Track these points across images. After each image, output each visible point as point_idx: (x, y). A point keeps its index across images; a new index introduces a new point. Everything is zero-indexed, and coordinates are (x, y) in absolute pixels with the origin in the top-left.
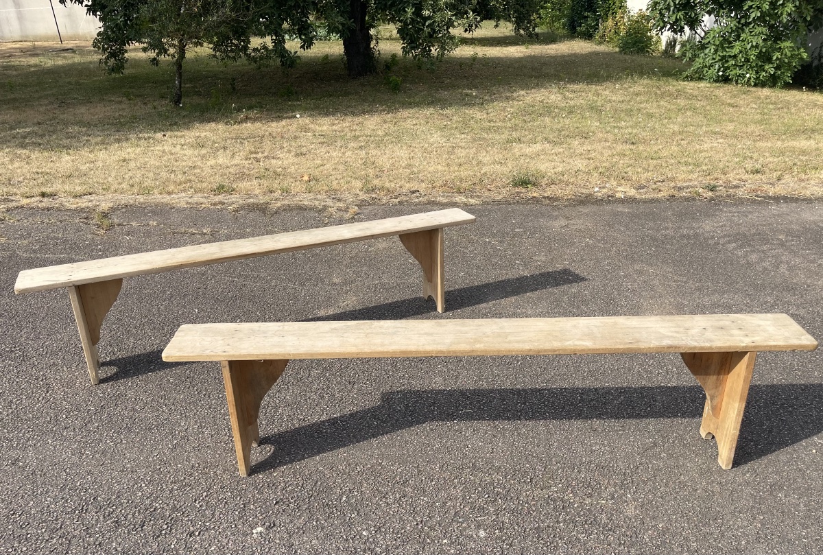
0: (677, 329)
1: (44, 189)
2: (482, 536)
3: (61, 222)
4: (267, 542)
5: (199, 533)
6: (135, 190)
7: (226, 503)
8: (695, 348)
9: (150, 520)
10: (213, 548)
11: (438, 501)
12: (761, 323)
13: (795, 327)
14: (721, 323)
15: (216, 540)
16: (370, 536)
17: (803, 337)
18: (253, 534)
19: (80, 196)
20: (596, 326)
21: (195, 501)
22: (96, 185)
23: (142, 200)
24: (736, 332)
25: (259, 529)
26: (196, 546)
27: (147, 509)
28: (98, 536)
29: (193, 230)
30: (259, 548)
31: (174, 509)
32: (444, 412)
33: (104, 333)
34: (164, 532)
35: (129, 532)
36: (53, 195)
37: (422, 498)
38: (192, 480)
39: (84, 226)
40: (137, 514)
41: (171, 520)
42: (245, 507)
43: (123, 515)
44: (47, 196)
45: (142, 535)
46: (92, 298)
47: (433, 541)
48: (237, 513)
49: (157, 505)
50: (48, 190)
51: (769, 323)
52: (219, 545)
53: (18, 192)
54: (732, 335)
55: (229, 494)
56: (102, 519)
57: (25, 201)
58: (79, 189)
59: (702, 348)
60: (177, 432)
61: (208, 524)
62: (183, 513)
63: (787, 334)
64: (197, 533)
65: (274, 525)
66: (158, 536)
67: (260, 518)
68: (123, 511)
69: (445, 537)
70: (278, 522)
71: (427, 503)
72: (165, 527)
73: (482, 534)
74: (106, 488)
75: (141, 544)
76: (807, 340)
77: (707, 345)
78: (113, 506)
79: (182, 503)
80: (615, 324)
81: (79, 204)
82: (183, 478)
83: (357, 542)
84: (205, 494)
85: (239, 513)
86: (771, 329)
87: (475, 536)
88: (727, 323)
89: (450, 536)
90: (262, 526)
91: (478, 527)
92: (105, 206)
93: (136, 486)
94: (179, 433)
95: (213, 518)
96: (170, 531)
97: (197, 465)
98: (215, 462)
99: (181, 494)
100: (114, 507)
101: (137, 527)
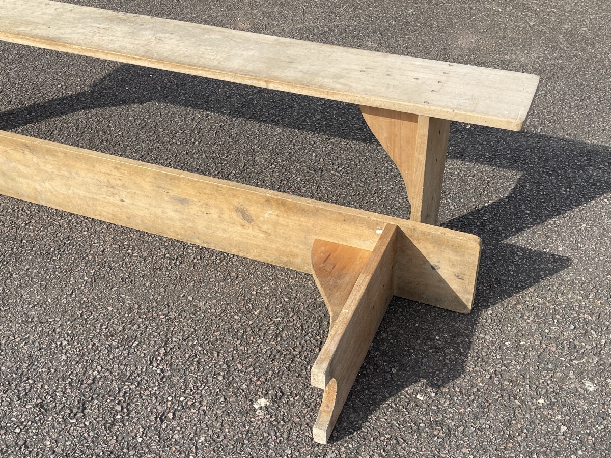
4: (282, 423)
5: (174, 414)
7: (199, 362)
9: (93, 399)
10: (202, 439)
11: (507, 338)
15: (204, 425)
16: (430, 402)
18: (255, 410)
21: (151, 363)
25: (263, 402)
26: (176, 436)
27: (81, 382)
28: (18, 430)
30: (272, 433)
31: (123, 379)
32: (463, 206)
34: (118, 417)
35: (65, 421)
37: (482, 336)
38: (136, 331)
40: (69, 390)
41: (123, 396)
42: (229, 366)
43: (48, 394)
45: (87, 423)
47: (523, 402)
48: (220, 378)
49: (95, 373)
52: (210, 432)
55: (200, 349)
56: (17, 402)
60: (90, 257)
61: (182, 399)
62: (139, 384)
64: (171, 415)
65: (283, 394)
66: (112, 425)
67: (258, 383)
68: (46, 387)
69: (539, 395)
70: (285, 388)
71: (493, 343)
72: (119, 408)
73: (590, 386)
74: (9, 351)
75: (90, 440)
78: (28, 379)
79: (133, 368)
82: (121, 328)
83: (414, 412)
84: (162, 351)
85: (223, 377)
87: (580, 390)
89: (546, 393)
90: (266, 395)
91: (580, 374)
93: (54, 345)
94: (94, 257)
95: (186, 388)
96: (128, 415)
97: (136, 306)
98: (163, 298)
99: (126, 352)
100: (31, 382)
101: (75, 410)
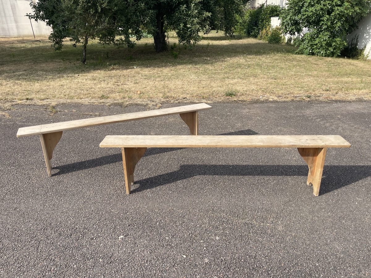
0: (296, 140)
1: (27, 97)
2: (217, 239)
3: (35, 110)
4: (125, 242)
5: (96, 238)
6: (66, 97)
7: (107, 226)
8: (303, 146)
9: (74, 233)
10: (102, 245)
11: (198, 224)
12: (329, 138)
13: (343, 139)
14: (314, 138)
15: (103, 241)
16: (169, 239)
17: (345, 143)
18: (119, 238)
19: (43, 100)
20: (265, 138)
21: (94, 225)
22: (50, 95)
23: (69, 101)
24: (319, 141)
25: (122, 237)
26: (94, 244)
27: (73, 229)
28: (52, 240)
29: (91, 114)
30: (122, 244)
31: (85, 228)
32: (200, 188)
33: (54, 155)
34: (80, 238)
35: (65, 238)
36: (31, 99)
37: (191, 223)
38: (92, 216)
39: (45, 112)
40: (68, 231)
41: (83, 233)
42: (115, 227)
43: (62, 231)
44: (29, 100)
45: (71, 239)
46: (50, 139)
47: (196, 241)
48: (112, 230)
49: (77, 227)
50: (29, 97)
51: (333, 138)
52: (104, 243)
53: (17, 98)
54: (318, 142)
55: (108, 222)
56: (53, 233)
57: (19, 102)
58: (42, 97)
59: (305, 146)
60: (85, 196)
61: (99, 234)
62: (89, 230)
63: (339, 142)
64: (95, 238)
65: (128, 235)
66: (78, 240)
67: (122, 232)
68: (63, 229)
69: (202, 240)
70: (129, 234)
71: (194, 225)
72: (81, 236)
73: (217, 238)
74: (55, 220)
75: (70, 243)
76: (347, 144)
77: (308, 145)
78: (58, 227)
79: (88, 226)
80: (272, 138)
81: (43, 103)
82: (88, 215)
83: (164, 242)
84: (98, 222)
85: (113, 230)
86: (333, 140)
87: (214, 239)
88: (316, 138)
89: (204, 239)
90: (123, 235)
91: (216, 235)
92: (54, 104)
93: (68, 219)
94: (86, 197)
95: (101, 232)
96: (83, 238)
97: (94, 210)
98: (102, 209)
99: (87, 222)
100: (59, 228)
101: (68, 236)
